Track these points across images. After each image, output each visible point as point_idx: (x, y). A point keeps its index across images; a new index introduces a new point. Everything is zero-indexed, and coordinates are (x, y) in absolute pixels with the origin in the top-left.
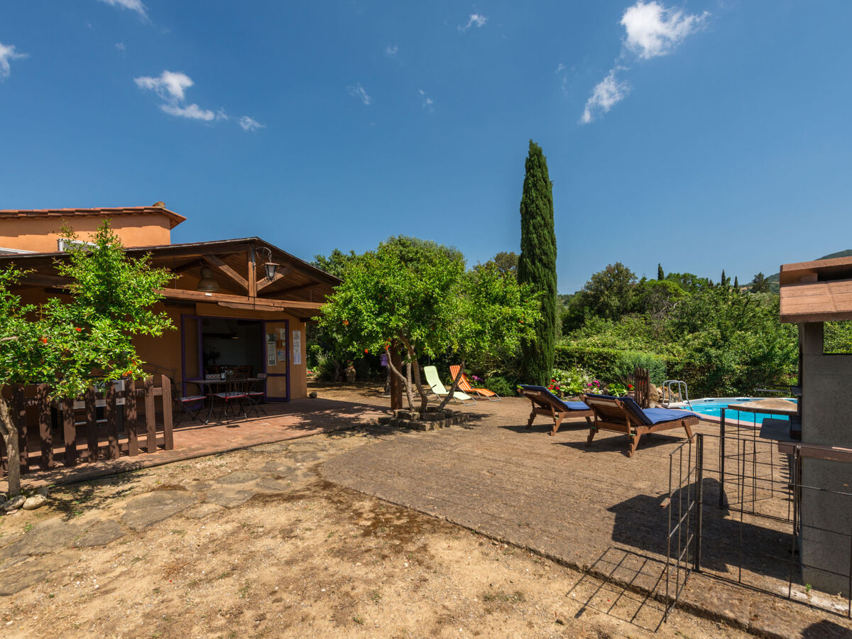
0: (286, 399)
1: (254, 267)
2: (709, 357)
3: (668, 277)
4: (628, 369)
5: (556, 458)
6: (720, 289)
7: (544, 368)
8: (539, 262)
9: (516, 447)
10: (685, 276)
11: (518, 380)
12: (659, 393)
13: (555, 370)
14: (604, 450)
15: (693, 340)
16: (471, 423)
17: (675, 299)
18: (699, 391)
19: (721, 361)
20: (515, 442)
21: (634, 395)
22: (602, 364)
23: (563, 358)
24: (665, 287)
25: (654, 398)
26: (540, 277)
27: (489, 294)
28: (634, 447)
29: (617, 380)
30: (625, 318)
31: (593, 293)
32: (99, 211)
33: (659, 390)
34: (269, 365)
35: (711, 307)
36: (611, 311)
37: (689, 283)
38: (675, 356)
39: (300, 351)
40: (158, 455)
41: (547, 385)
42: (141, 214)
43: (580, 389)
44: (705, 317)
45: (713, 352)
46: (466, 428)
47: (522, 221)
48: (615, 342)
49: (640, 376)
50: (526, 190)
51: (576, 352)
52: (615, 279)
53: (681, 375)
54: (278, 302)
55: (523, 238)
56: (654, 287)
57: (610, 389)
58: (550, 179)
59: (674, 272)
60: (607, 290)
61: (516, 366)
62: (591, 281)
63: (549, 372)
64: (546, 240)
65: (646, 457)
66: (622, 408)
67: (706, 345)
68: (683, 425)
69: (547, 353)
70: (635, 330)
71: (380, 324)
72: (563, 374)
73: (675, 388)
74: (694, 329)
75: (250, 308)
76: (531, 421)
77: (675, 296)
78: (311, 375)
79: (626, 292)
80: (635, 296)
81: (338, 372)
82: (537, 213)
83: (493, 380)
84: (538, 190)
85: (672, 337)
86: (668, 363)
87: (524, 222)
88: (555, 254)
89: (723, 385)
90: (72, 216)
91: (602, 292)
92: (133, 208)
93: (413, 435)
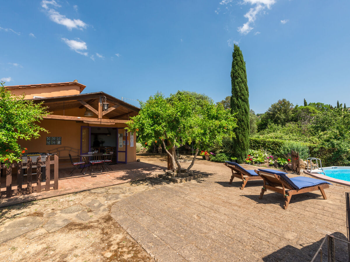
0: (125, 163)
1: (101, 105)
2: (333, 145)
3: (309, 105)
4: (288, 150)
5: (240, 207)
6: (336, 109)
7: (244, 150)
8: (240, 99)
9: (220, 197)
10: (318, 104)
11: (231, 155)
12: (305, 164)
13: (250, 150)
14: (270, 202)
15: (324, 135)
16: (202, 179)
17: (313, 115)
18: (328, 162)
19: (340, 147)
20: (220, 193)
21: (291, 165)
22: (275, 147)
23: (255, 144)
24: (308, 109)
25: (302, 166)
26: (241, 106)
27: (210, 115)
28: (287, 203)
29: (281, 156)
30: (288, 124)
31: (272, 113)
32: (51, 85)
33: (305, 162)
34: (119, 147)
35: (332, 118)
36: (281, 121)
37: (320, 107)
38: (314, 143)
39: (133, 141)
40: (51, 192)
41: (246, 158)
42: (68, 85)
43: (263, 160)
44: (330, 124)
45: (335, 142)
46: (198, 182)
47: (232, 81)
48: (282, 136)
49: (294, 155)
50: (233, 67)
51: (262, 141)
52: (283, 106)
53: (318, 153)
54: (112, 121)
55: (232, 88)
56: (302, 109)
57: (278, 161)
58: (244, 60)
59: (312, 102)
60: (279, 111)
61: (231, 148)
62: (271, 107)
63: (246, 151)
64: (243, 89)
65: (295, 210)
66: (279, 179)
67: (331, 138)
68: (319, 188)
69: (245, 142)
70: (293, 130)
71: (153, 130)
72: (254, 152)
73: (314, 161)
74: (324, 130)
75: (99, 123)
76: (231, 180)
77: (313, 113)
78: (145, 150)
79: (288, 112)
80: (293, 113)
81: (155, 149)
82: (238, 77)
83: (219, 155)
84: (238, 66)
85: (312, 134)
86: (310, 147)
87: (233, 81)
88: (248, 95)
89: (342, 159)
90: (40, 87)
91: (276, 112)
92: (65, 83)
93: (171, 185)
